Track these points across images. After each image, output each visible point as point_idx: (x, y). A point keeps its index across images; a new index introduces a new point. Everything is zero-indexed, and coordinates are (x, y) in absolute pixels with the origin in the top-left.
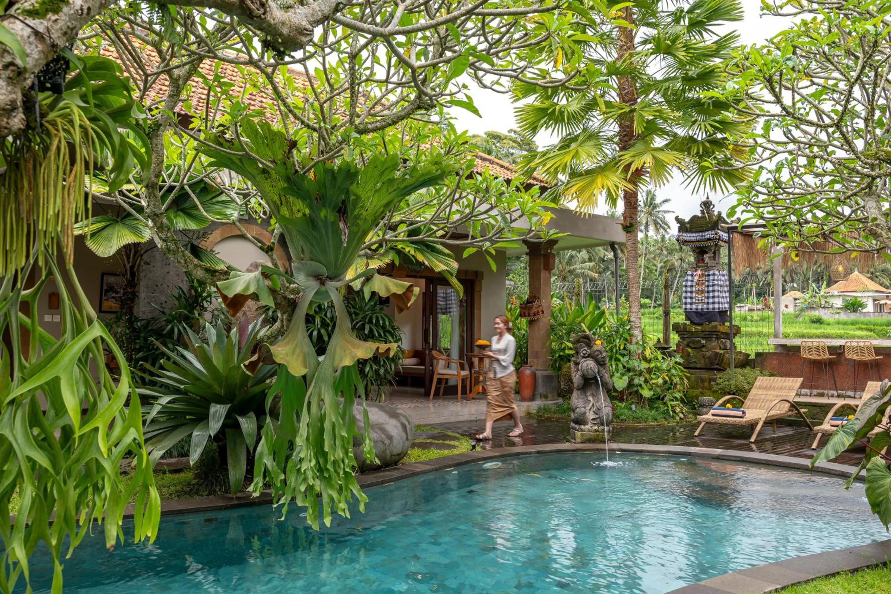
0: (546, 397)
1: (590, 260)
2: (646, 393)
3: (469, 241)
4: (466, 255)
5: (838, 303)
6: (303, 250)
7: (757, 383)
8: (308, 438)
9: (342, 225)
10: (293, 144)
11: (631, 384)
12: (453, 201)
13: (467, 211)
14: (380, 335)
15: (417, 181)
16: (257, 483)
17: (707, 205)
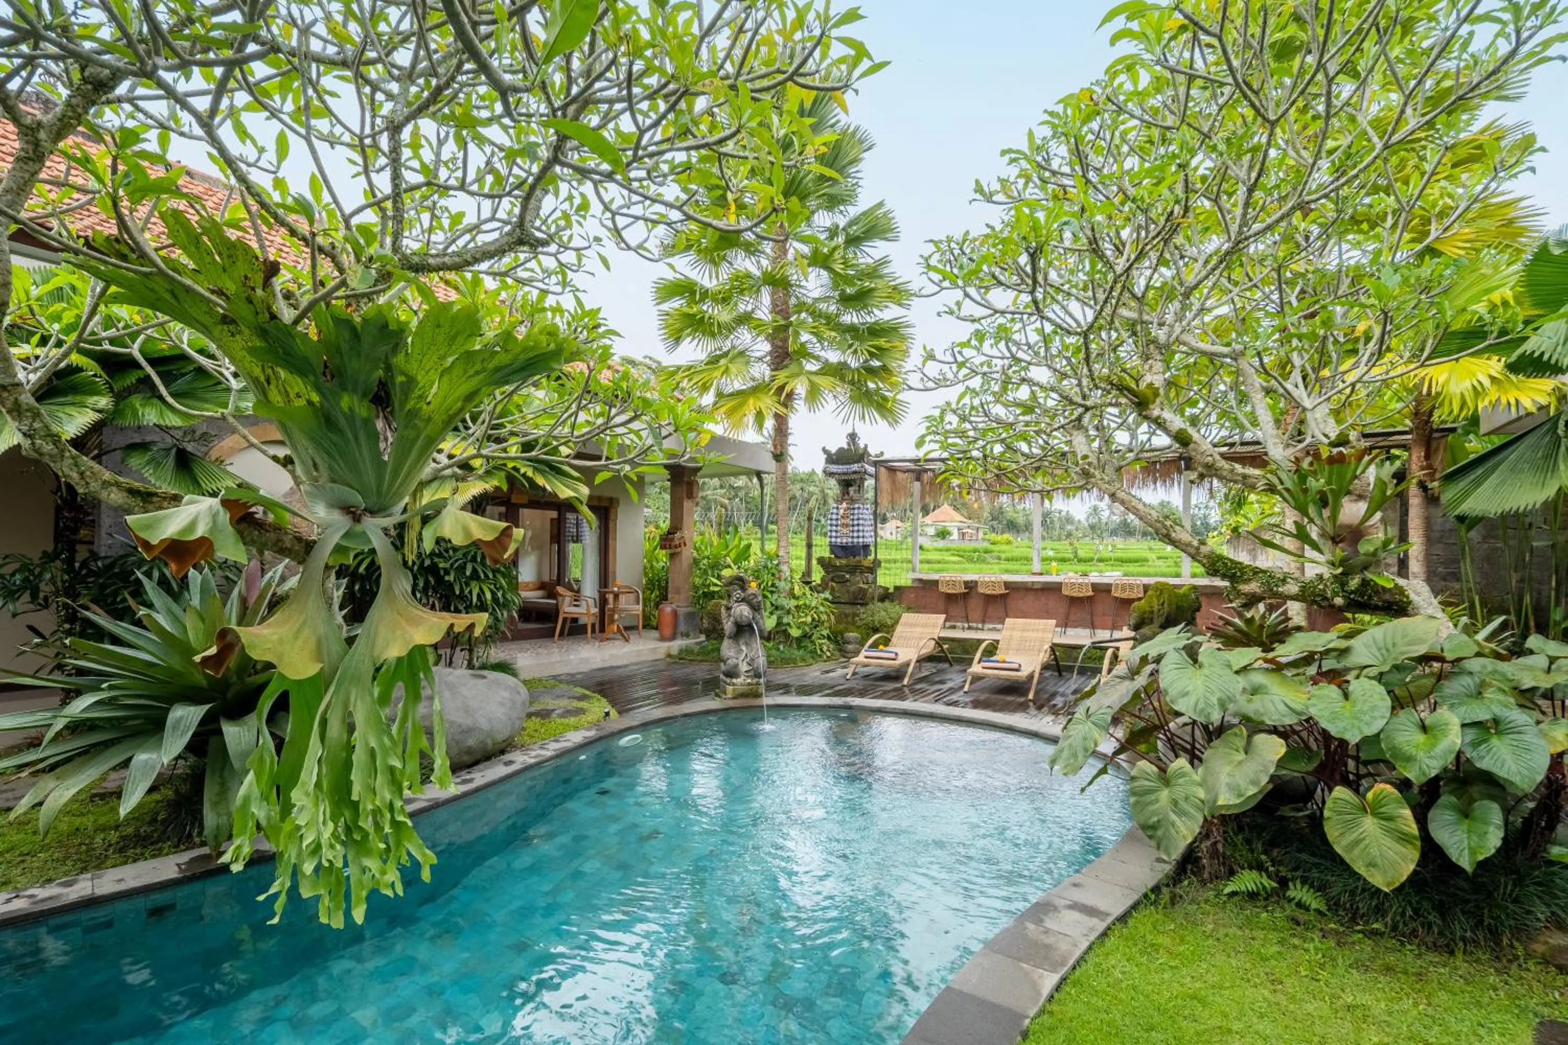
0: (687, 635)
1: (722, 487)
2: (795, 632)
3: (603, 462)
4: (598, 479)
5: (931, 531)
6: (315, 465)
7: (902, 620)
8: (318, 785)
9: (380, 424)
10: (272, 269)
11: (779, 624)
12: (579, 408)
13: (600, 421)
14: (486, 576)
15: (516, 359)
16: (239, 847)
17: (853, 437)
